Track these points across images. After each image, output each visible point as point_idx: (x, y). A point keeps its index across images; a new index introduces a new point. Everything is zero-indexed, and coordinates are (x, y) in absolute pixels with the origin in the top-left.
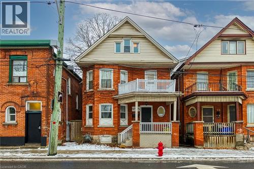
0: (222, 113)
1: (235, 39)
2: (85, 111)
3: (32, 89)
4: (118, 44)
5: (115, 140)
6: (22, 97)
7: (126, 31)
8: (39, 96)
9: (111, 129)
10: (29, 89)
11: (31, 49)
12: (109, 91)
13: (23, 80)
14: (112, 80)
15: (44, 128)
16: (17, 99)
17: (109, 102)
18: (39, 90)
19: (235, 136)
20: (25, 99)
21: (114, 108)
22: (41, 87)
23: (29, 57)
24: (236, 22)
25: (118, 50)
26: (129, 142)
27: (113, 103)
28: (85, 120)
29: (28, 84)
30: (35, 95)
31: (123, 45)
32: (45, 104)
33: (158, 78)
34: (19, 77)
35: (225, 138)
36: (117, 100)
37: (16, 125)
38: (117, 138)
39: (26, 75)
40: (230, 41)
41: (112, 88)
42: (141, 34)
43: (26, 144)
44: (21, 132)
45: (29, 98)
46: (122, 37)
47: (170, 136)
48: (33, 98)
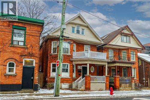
0: (120, 72)
1: (126, 35)
2: (50, 67)
3: (29, 51)
4: (73, 28)
5: (71, 86)
6: (21, 56)
7: (78, 21)
8: (34, 56)
9: (68, 79)
10: (26, 51)
11: (29, 24)
12: (67, 55)
13: (21, 44)
14: (69, 49)
15: (36, 78)
16: (17, 57)
17: (68, 63)
18: (34, 52)
19: (132, 84)
20: (23, 57)
21: (70, 66)
22: (35, 50)
23: (27, 28)
24: (127, 27)
25: (73, 32)
26: (83, 88)
27: (70, 63)
28: (50, 73)
29: (26, 47)
30: (31, 55)
31: (76, 29)
32: (37, 62)
33: (91, 50)
34: (19, 41)
35: (128, 85)
36: (72, 61)
37: (15, 76)
38: (72, 85)
39: (24, 41)
40: (124, 36)
41: (69, 54)
42: (86, 25)
43: (22, 90)
44: (19, 81)
45: (26, 57)
46: (76, 24)
47: (105, 84)
48: (29, 57)
